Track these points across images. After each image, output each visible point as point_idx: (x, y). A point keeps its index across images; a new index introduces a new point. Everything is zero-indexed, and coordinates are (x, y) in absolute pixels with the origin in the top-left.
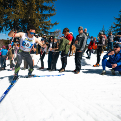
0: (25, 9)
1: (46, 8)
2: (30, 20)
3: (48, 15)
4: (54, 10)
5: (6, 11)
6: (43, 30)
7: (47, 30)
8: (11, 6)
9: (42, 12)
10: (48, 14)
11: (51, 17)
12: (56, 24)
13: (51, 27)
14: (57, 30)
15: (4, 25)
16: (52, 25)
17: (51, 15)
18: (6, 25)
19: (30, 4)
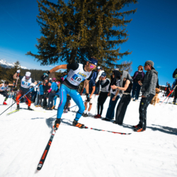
0: (88, 35)
1: (114, 33)
2: (92, 48)
3: (116, 42)
4: (125, 35)
5: (66, 39)
6: (107, 62)
7: (112, 62)
8: (71, 32)
9: (108, 38)
10: (117, 40)
11: (120, 44)
12: (126, 54)
13: (118, 57)
14: (126, 62)
15: (61, 55)
16: (121, 55)
17: (120, 42)
18: (63, 54)
19: (96, 28)
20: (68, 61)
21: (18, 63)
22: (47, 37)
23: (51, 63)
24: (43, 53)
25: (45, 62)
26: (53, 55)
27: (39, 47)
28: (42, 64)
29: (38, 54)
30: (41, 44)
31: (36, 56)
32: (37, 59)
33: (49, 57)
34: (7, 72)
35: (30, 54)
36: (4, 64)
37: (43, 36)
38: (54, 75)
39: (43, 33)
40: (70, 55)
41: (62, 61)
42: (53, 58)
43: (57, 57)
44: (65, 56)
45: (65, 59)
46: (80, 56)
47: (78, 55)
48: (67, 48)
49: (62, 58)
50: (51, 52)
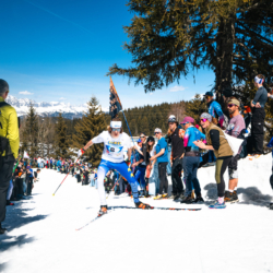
20: (213, 62)
21: (94, 102)
22: (146, 16)
23: (169, 80)
24: (146, 59)
25: (153, 84)
26: (170, 58)
27: (132, 49)
28: (149, 88)
29: (135, 66)
30: (137, 39)
31: (131, 73)
32: (134, 79)
33: (162, 65)
34: (78, 128)
35: (116, 70)
36: (67, 110)
37: (137, 15)
38: (182, 110)
39: (135, 8)
40: (215, 44)
41: (198, 66)
42: (173, 64)
43: (180, 59)
44: (203, 50)
45: (205, 59)
46: (246, 35)
47: (241, 36)
48: (204, 27)
49: (195, 58)
50: (163, 52)
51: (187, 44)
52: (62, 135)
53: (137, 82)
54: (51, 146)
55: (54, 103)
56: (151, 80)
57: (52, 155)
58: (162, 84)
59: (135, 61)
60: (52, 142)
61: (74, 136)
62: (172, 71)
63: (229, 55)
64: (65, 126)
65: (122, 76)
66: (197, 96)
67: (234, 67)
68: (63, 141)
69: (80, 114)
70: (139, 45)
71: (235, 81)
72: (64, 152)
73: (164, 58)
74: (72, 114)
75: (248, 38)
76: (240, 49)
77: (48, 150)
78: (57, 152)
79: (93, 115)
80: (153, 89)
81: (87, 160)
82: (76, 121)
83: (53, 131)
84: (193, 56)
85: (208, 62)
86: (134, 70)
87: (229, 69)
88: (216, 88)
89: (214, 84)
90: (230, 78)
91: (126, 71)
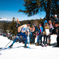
21: (14, 18)
23: (34, 14)
24: (29, 8)
25: (30, 15)
26: (35, 8)
27: (25, 5)
28: (29, 16)
30: (26, 3)
31: (24, 12)
33: (32, 10)
35: (21, 11)
36: (6, 20)
38: (37, 22)
40: (46, 5)
41: (42, 11)
42: (35, 10)
43: (37, 9)
44: (43, 7)
45: (43, 9)
46: (54, 4)
47: (53, 4)
48: (44, 1)
49: (41, 9)
50: (33, 7)
51: (39, 5)
52: (5, 27)
53: (26, 14)
54: (2, 30)
55: (3, 18)
56: (29, 14)
57: (2, 32)
58: (32, 15)
59: (26, 9)
60: (2, 29)
61: (8, 27)
62: (35, 12)
63: (50, 8)
64: (6, 24)
65: (22, 12)
66: (41, 18)
67: (51, 11)
68: (5, 28)
69: (10, 21)
70: (27, 5)
71: (51, 15)
72: (5, 31)
73: (33, 8)
74: (8, 21)
75: (55, 4)
76: (52, 7)
77: (1, 30)
78: (4, 31)
79: (14, 22)
80: (30, 16)
81: (11, 34)
82: (9, 23)
83: (2, 25)
84: (40, 8)
85: (44, 10)
86: (25, 11)
87: (50, 12)
88: (46, 17)
89: (46, 16)
90: (50, 14)
91: (23, 11)
